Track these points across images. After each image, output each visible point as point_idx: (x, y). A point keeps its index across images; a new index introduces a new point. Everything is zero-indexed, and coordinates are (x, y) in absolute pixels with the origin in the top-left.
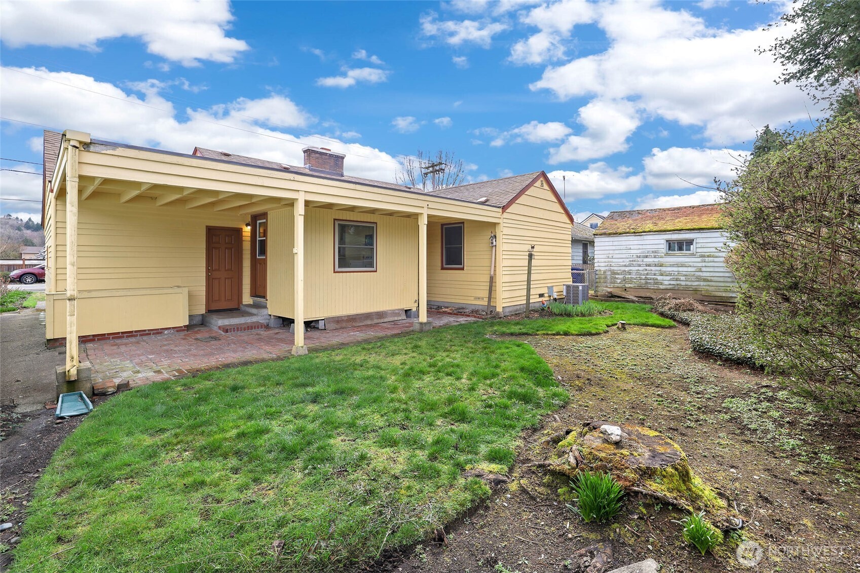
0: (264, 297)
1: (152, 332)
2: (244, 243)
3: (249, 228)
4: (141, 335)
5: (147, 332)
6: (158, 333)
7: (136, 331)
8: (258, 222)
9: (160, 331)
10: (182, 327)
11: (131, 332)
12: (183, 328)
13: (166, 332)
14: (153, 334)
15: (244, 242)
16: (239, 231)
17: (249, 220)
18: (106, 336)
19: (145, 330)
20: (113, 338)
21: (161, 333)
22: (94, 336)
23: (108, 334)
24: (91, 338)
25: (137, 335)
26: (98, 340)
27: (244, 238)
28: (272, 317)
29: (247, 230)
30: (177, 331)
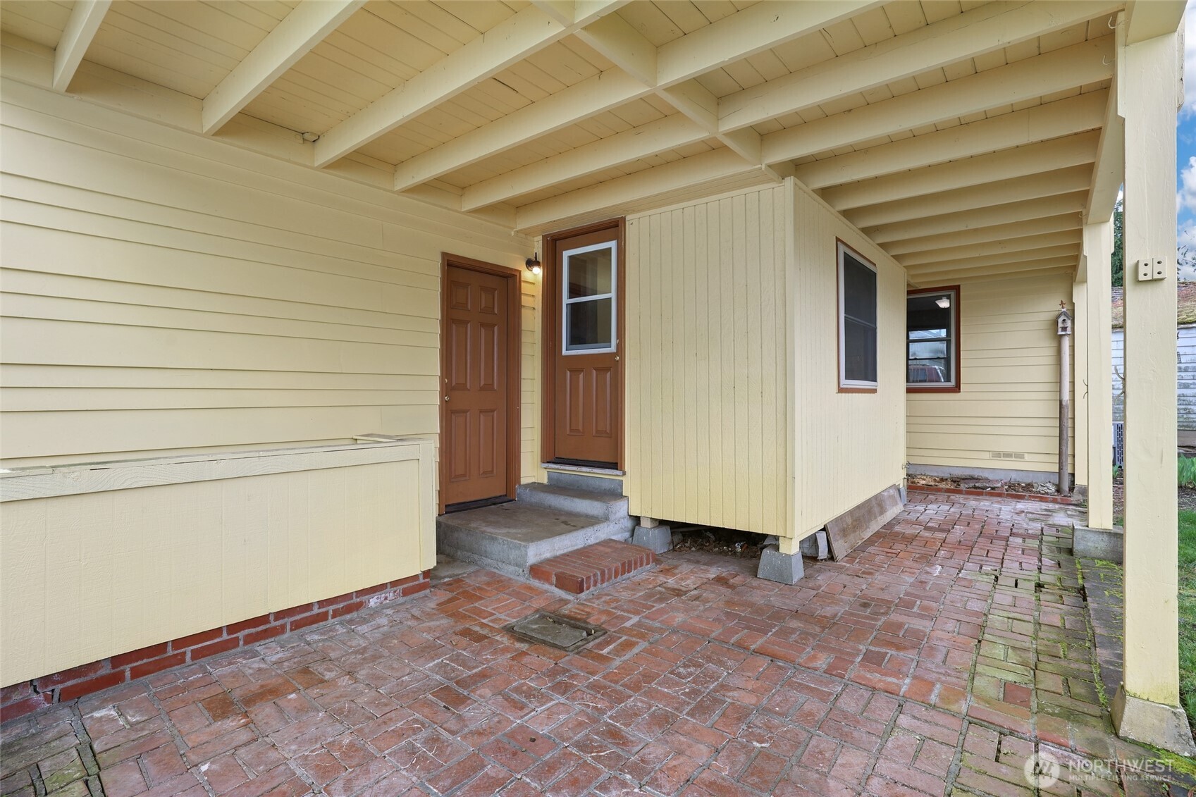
0: (615, 465)
1: (331, 609)
2: (525, 314)
3: (538, 271)
4: (296, 626)
5: (316, 610)
6: (349, 609)
7: (280, 615)
8: (566, 254)
9: (355, 600)
10: (415, 577)
11: (263, 619)
12: (421, 580)
13: (373, 602)
14: (336, 614)
15: (523, 311)
16: (507, 280)
17: (537, 248)
18: (170, 652)
19: (308, 607)
20: (197, 655)
21: (359, 606)
22: (117, 660)
23: (179, 643)
24: (106, 670)
25: (283, 627)
26: (136, 673)
27: (525, 301)
28: (645, 524)
29: (536, 274)
30: (406, 593)
